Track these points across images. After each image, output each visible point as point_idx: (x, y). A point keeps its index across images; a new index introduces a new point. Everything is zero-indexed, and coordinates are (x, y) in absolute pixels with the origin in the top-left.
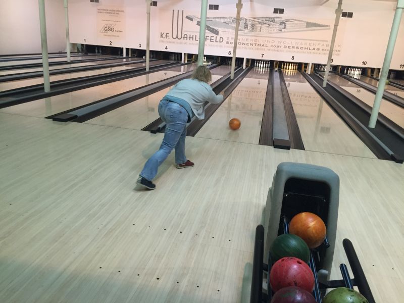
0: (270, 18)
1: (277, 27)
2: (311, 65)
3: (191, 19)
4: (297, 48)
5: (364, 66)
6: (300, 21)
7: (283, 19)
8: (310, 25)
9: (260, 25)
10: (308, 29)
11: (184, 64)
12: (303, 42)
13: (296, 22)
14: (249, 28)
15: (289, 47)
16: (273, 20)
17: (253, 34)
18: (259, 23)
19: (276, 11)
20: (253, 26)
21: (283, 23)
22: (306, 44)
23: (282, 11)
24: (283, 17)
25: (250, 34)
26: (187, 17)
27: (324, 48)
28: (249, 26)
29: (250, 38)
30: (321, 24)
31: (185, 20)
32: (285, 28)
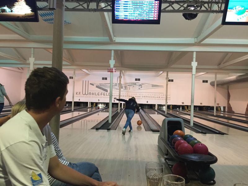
0: (133, 83)
1: (137, 87)
2: (157, 105)
3: (93, 85)
4: (149, 97)
5: (183, 105)
6: (148, 84)
7: (140, 83)
8: (153, 86)
9: (129, 87)
10: (153, 88)
11: (89, 108)
12: (152, 94)
13: (146, 85)
14: (123, 88)
15: (145, 97)
16: (135, 84)
17: (126, 91)
18: (129, 85)
19: (136, 80)
20: (126, 87)
21: (140, 85)
22: (153, 95)
23: (139, 80)
24: (140, 82)
25: (124, 91)
26: (91, 84)
27: (162, 96)
28: (124, 87)
29: (124, 93)
30: (159, 85)
31: (90, 85)
32: (141, 88)
